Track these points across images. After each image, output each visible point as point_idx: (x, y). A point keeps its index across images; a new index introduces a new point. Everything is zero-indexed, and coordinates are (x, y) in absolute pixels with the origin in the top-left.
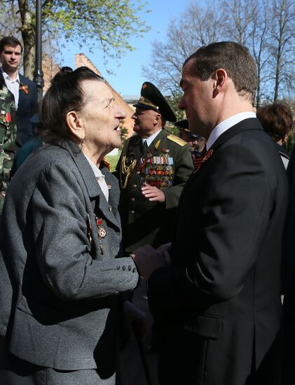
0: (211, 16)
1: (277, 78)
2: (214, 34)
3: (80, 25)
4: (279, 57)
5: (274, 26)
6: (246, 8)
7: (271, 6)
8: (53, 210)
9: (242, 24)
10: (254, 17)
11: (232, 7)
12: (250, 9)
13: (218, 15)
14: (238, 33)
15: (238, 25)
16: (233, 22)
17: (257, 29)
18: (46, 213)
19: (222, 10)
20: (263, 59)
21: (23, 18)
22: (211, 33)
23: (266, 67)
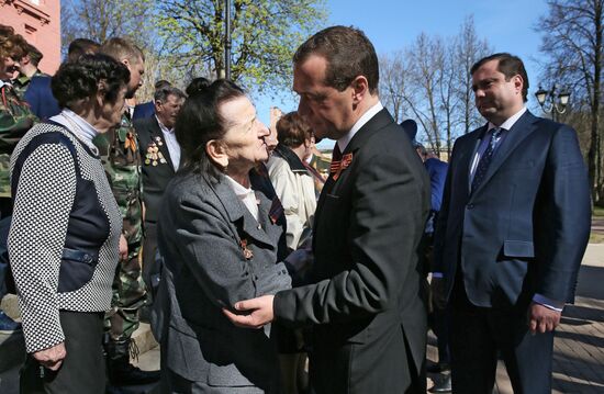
0: (398, 66)
1: (467, 121)
2: (403, 83)
3: (272, 78)
4: (467, 101)
5: (461, 72)
6: (432, 56)
7: (457, 53)
8: (201, 237)
9: (430, 72)
10: (440, 64)
11: (419, 56)
12: (437, 57)
13: (405, 65)
14: (425, 80)
15: (425, 73)
16: (420, 70)
17: (445, 76)
18: (191, 241)
19: (409, 60)
20: (452, 104)
21: (219, 74)
22: (399, 82)
23: (455, 112)
